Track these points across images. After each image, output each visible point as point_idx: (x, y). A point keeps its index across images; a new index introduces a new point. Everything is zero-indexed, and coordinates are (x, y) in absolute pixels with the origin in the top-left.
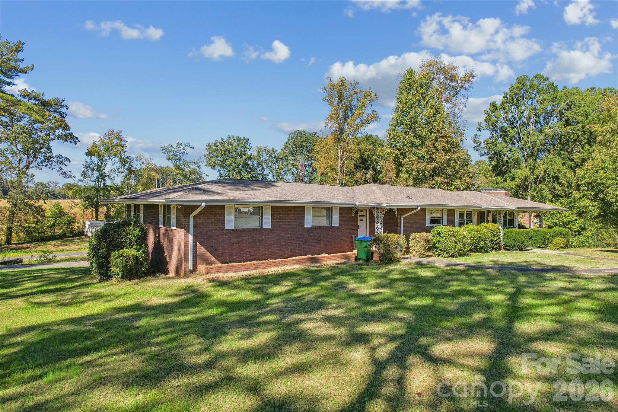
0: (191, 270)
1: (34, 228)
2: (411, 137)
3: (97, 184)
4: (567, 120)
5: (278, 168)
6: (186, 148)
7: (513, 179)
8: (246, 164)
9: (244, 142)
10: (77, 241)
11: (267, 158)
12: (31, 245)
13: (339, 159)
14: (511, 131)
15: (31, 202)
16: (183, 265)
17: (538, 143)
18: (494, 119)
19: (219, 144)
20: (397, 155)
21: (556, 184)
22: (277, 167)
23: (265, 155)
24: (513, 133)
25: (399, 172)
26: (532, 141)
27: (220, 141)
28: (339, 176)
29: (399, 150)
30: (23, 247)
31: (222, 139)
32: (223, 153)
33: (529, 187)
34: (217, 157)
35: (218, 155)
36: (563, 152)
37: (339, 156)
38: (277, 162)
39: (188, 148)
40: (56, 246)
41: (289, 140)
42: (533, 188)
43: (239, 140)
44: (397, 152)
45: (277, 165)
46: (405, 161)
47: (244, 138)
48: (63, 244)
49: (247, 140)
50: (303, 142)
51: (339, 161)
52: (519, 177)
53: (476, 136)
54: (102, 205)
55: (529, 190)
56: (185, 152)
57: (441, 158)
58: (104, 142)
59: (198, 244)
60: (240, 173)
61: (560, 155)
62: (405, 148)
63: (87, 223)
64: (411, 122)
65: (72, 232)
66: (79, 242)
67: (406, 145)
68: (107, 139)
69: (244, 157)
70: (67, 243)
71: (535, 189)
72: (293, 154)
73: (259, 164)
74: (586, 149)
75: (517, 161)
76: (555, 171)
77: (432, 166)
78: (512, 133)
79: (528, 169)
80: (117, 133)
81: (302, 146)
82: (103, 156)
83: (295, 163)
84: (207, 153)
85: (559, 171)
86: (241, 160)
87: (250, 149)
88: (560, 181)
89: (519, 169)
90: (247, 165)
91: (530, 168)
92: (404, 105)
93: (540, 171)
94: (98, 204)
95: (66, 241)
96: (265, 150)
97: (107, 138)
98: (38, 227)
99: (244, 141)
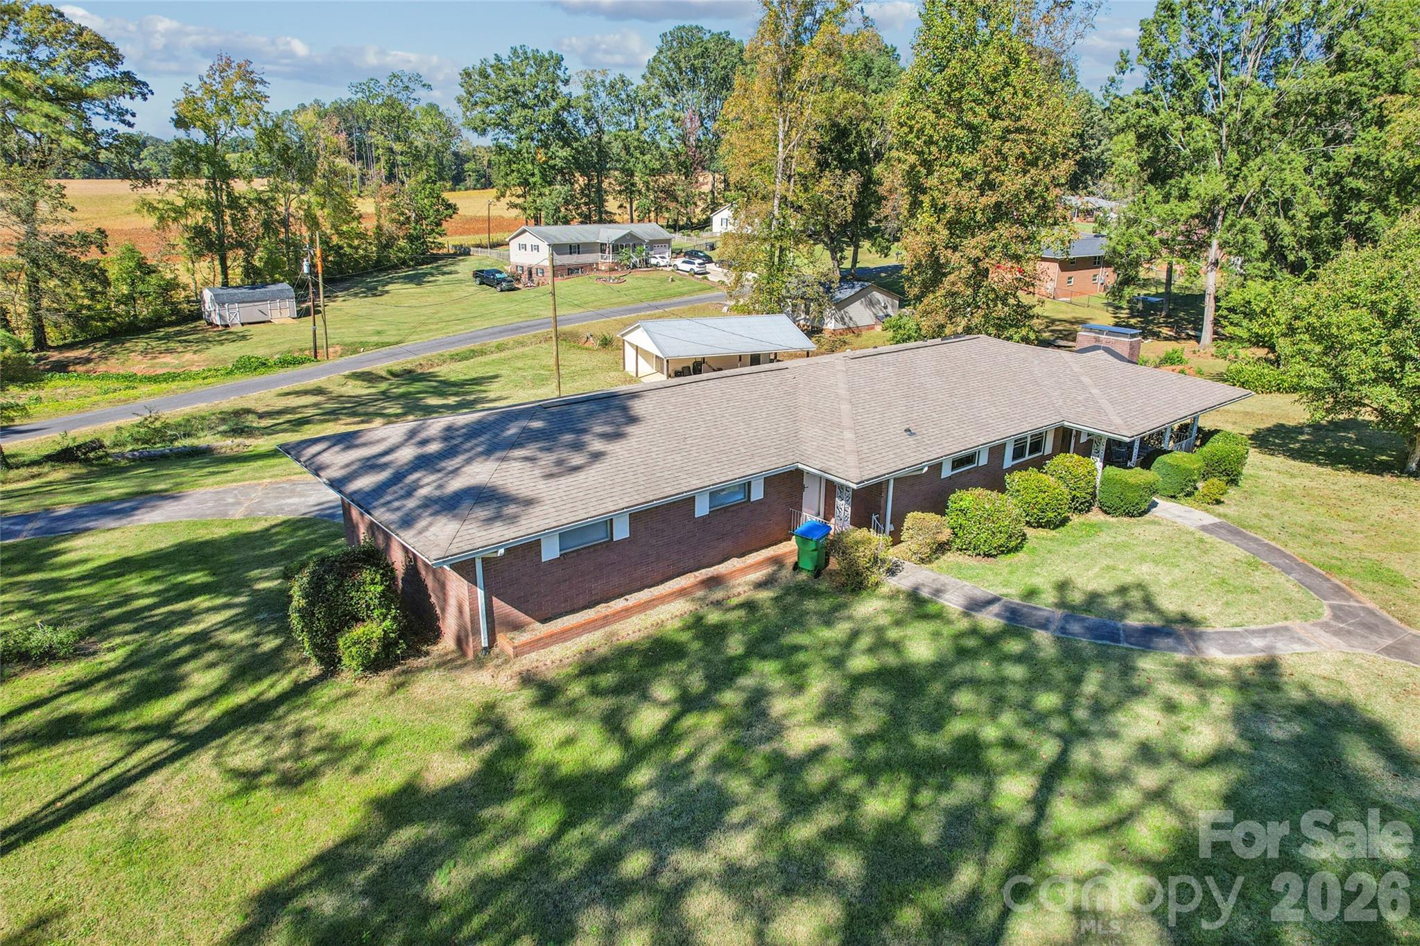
0: (485, 648)
1: (89, 308)
2: (947, 125)
3: (213, 194)
4: (1341, 56)
5: (637, 127)
6: (411, 85)
7: (1184, 196)
8: (559, 122)
9: (550, 64)
10: (191, 337)
11: (608, 103)
12: (92, 352)
13: (781, 144)
14: (1199, 77)
15: (71, 254)
16: (471, 639)
17: (1258, 114)
18: (1161, 45)
19: (490, 70)
20: (913, 167)
21: (1282, 219)
22: (633, 124)
23: (603, 95)
24: (1203, 81)
25: (915, 205)
26: (1246, 107)
27: (493, 62)
28: (780, 188)
29: (920, 153)
30: (76, 358)
31: (498, 58)
32: (503, 95)
33: (1220, 218)
34: (488, 105)
35: (489, 98)
36: (1313, 138)
37: (781, 136)
38: (633, 110)
39: (418, 87)
40: (149, 356)
41: (661, 52)
42: (1227, 223)
43: (540, 62)
44: (913, 159)
45: (632, 119)
46: (932, 181)
47: (551, 53)
48: (163, 347)
49: (559, 60)
50: (696, 57)
51: (780, 149)
52: (1199, 195)
53: (1113, 81)
54: (232, 247)
55: (1218, 223)
56: (412, 96)
57: (1012, 183)
58: (213, 91)
59: (494, 599)
60: (545, 145)
61: (1304, 143)
62: (934, 149)
63: (207, 295)
64: (950, 85)
65: (175, 311)
66: (198, 341)
67: (936, 143)
68: (218, 80)
69: (554, 105)
70: (172, 345)
71: (1233, 225)
72: (673, 89)
73: (590, 119)
74: (1369, 138)
75: (1201, 155)
76: (1284, 189)
77: (990, 199)
78: (1201, 82)
79: (1223, 176)
80: (240, 67)
81: (694, 70)
82: (217, 128)
83: (677, 115)
84: (462, 92)
85: (1294, 189)
86: (545, 115)
87: (566, 82)
88: (1290, 214)
89: (1204, 171)
90: (563, 124)
91: (1229, 174)
92: (939, 42)
93: (1249, 186)
94: (222, 244)
95: (167, 338)
96: (603, 82)
97: (216, 77)
98: (99, 307)
99: (552, 62)
